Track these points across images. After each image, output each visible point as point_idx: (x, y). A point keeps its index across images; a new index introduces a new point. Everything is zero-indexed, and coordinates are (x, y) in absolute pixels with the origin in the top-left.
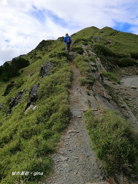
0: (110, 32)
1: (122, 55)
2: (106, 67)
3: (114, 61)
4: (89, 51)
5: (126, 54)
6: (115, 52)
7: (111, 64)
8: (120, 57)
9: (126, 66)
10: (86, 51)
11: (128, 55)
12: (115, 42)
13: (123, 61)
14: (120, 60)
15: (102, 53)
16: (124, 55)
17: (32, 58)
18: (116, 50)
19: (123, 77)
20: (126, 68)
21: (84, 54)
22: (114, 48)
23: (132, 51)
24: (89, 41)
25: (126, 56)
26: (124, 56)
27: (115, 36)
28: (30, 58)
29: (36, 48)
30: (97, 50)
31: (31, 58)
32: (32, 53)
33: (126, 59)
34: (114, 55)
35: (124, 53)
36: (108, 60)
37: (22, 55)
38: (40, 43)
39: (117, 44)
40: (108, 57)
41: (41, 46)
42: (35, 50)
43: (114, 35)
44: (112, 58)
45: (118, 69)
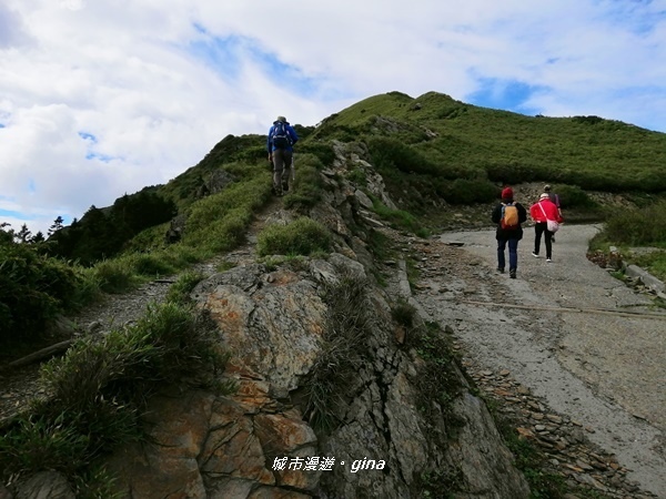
0: (442, 106)
1: (457, 170)
2: (400, 201)
3: (430, 187)
4: (353, 155)
5: (471, 168)
6: (438, 164)
7: (420, 196)
8: (453, 178)
9: (471, 203)
10: (344, 155)
11: (479, 170)
12: (444, 136)
13: (458, 187)
14: (452, 185)
15: (392, 163)
16: (463, 172)
17: (186, 197)
18: (441, 156)
19: (451, 229)
20: (468, 208)
21: (337, 164)
22: (436, 151)
23: (493, 161)
24: (365, 132)
25: (471, 173)
26: (465, 175)
27: (456, 120)
28: (178, 197)
29: (202, 162)
30: (377, 155)
31: (183, 196)
32: (188, 180)
33: (469, 182)
34: (433, 172)
35: (467, 165)
36: (411, 183)
37: (152, 187)
38: (218, 146)
39: (450, 142)
40: (414, 177)
41: (222, 154)
42: (198, 170)
43: (453, 117)
44: (424, 179)
45: (442, 209)
